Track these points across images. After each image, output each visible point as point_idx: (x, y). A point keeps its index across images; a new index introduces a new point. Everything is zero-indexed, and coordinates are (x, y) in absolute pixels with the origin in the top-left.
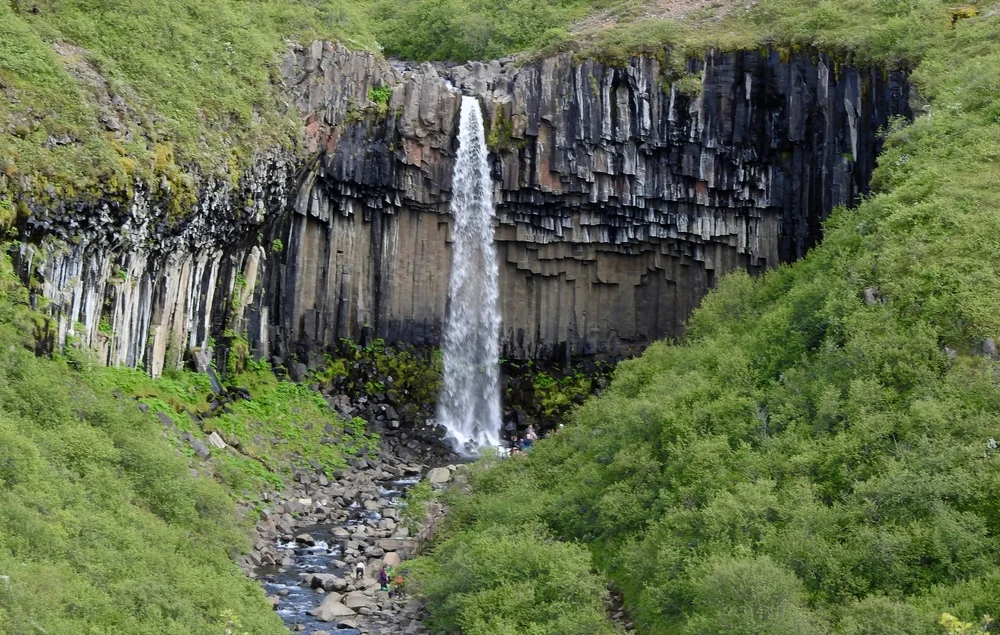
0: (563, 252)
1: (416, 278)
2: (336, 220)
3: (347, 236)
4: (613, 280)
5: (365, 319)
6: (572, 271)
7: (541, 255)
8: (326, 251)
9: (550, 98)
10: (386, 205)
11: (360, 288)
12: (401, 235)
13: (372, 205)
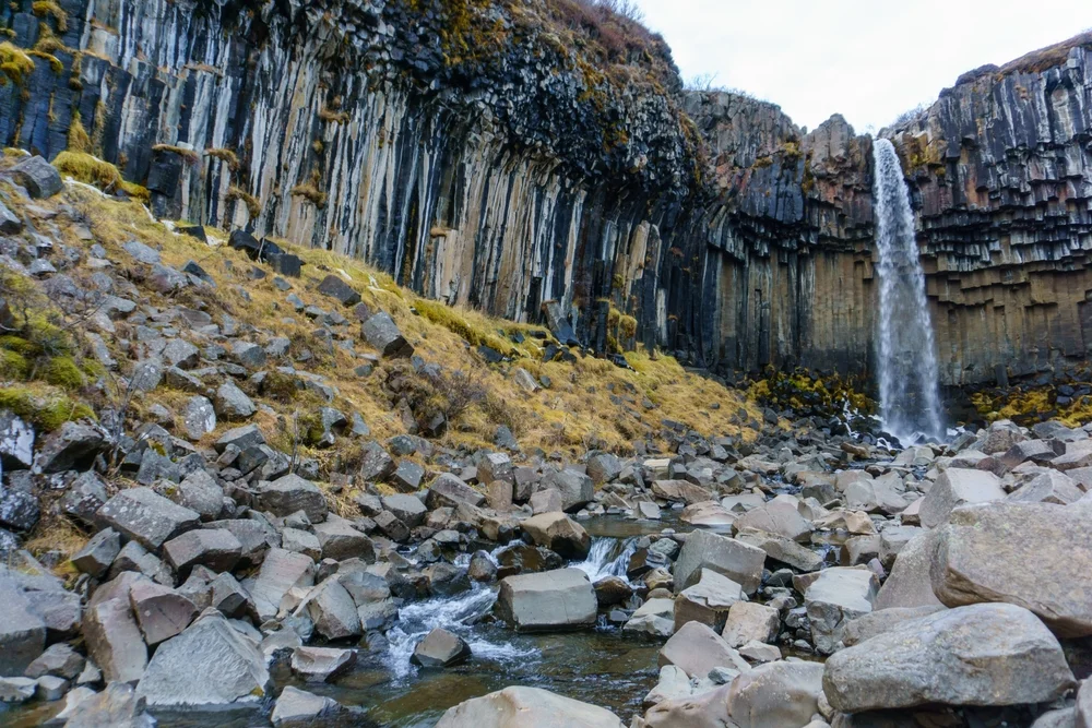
0: (989, 279)
1: (835, 311)
2: (752, 261)
3: (765, 277)
4: (1051, 299)
5: (787, 349)
6: (999, 298)
7: (965, 285)
8: (744, 290)
9: (970, 119)
10: (800, 244)
11: (780, 323)
12: (817, 274)
13: (786, 244)
